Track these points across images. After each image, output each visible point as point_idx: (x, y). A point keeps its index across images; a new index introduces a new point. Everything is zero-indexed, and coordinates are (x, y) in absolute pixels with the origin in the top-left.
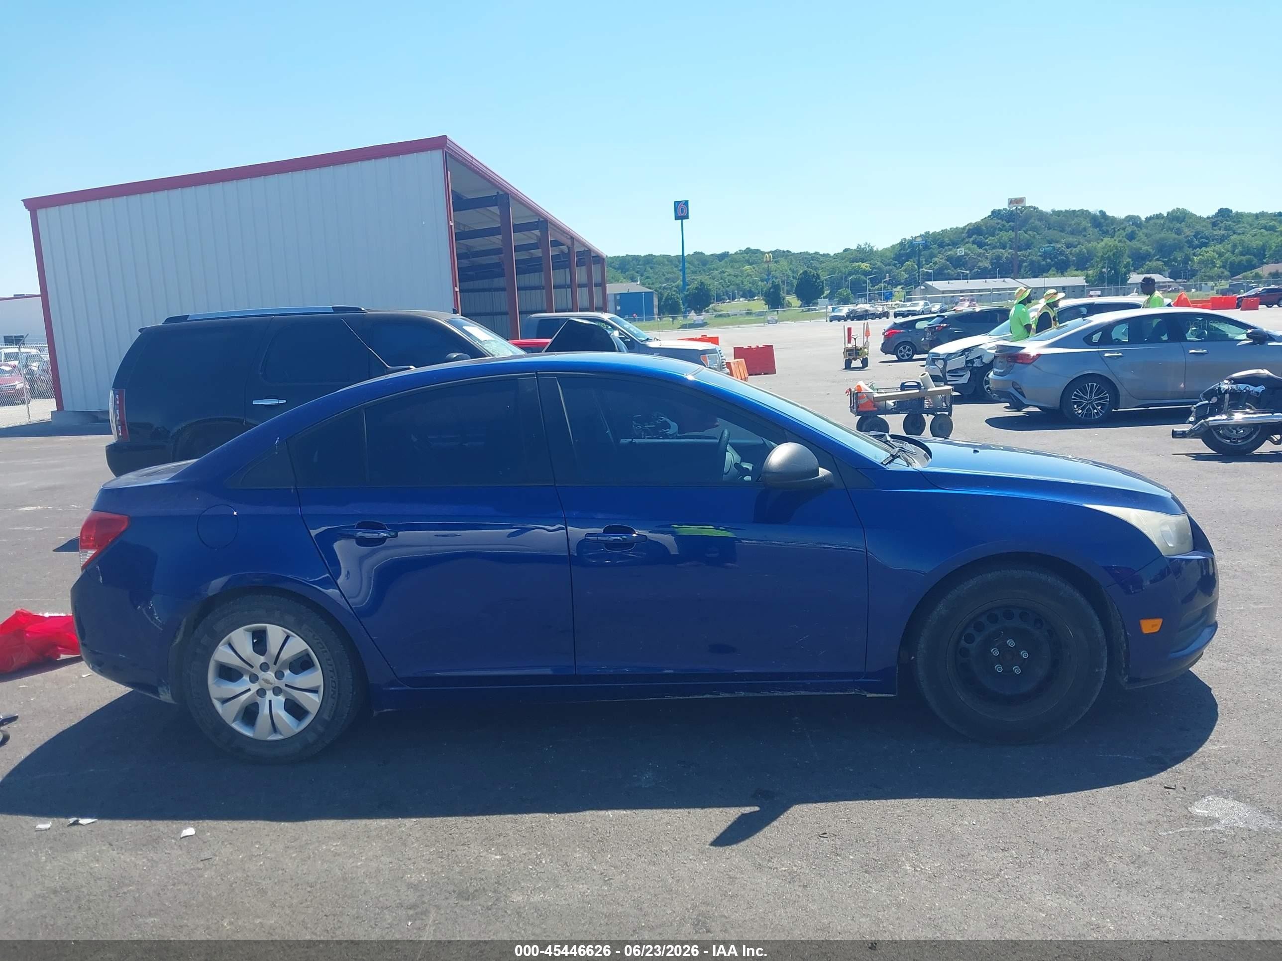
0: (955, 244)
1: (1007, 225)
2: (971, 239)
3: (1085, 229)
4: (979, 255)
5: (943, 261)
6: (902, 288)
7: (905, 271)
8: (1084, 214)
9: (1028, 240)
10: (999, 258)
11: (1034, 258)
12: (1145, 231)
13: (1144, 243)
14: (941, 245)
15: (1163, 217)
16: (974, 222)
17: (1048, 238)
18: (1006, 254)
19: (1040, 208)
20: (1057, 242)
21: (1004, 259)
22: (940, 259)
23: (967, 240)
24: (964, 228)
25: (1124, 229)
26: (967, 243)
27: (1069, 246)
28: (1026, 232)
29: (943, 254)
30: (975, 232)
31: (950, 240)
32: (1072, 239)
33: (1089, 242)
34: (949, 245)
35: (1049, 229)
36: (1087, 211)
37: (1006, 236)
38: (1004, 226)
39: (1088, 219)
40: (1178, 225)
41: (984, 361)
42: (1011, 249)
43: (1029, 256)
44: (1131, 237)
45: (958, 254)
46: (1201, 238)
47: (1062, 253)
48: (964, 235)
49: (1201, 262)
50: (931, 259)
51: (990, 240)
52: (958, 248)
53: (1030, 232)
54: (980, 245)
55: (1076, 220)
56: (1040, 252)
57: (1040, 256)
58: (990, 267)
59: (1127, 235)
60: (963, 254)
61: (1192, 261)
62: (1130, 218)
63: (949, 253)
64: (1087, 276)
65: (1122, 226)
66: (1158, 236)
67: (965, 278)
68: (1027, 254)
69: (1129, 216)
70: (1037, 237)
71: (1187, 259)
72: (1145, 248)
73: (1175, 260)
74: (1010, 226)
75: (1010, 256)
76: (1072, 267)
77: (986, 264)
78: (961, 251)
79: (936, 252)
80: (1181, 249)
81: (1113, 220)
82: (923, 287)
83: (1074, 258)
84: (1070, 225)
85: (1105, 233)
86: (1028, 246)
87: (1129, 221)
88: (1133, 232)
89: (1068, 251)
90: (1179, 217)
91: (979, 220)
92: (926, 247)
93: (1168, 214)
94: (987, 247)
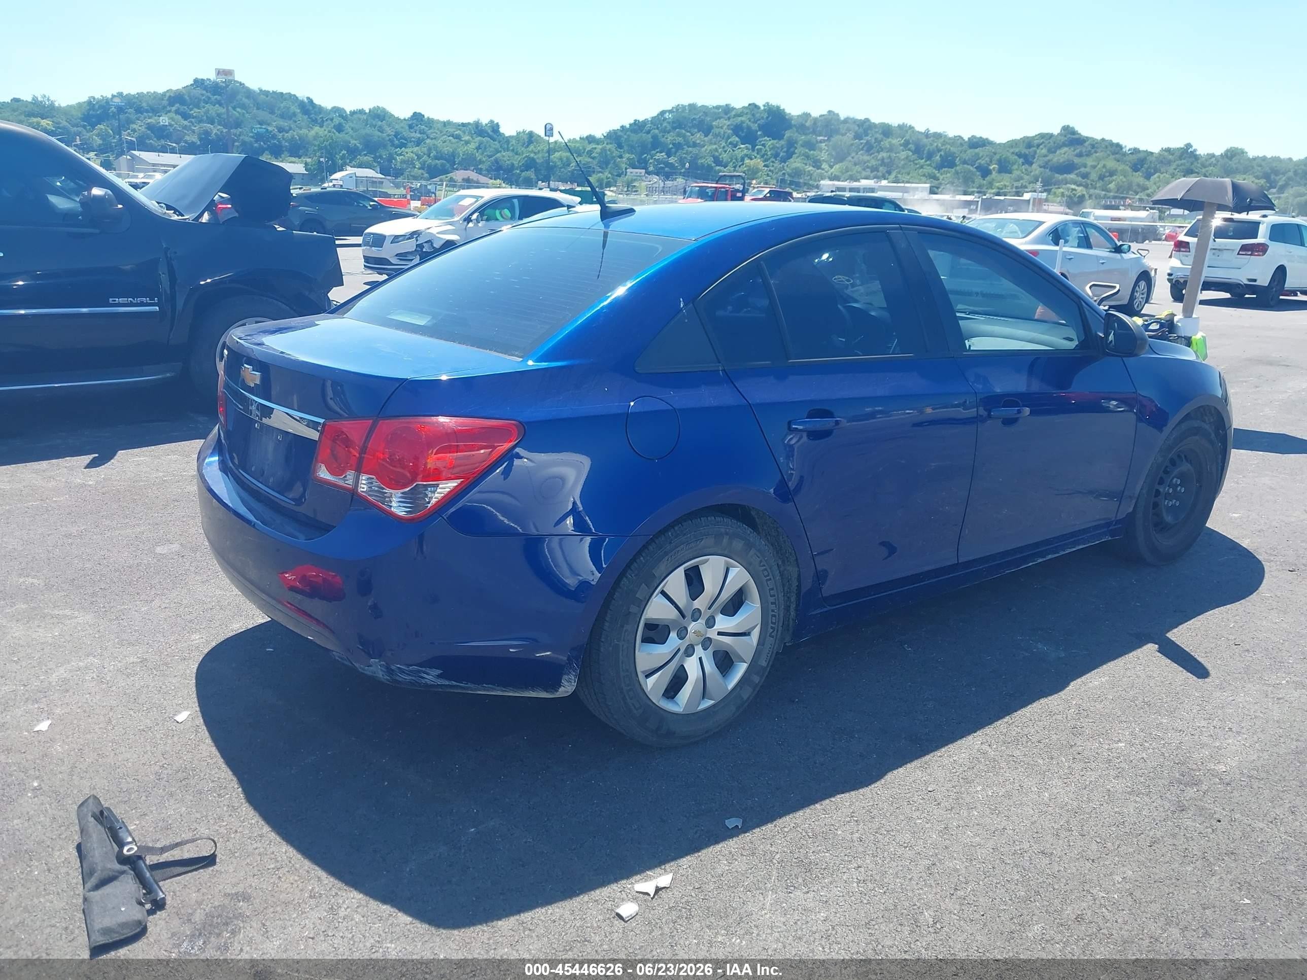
0: (155, 111)
1: (214, 98)
2: (174, 109)
3: (294, 114)
4: (185, 127)
5: (143, 129)
6: (96, 155)
7: (98, 135)
8: (292, 98)
9: (238, 118)
10: (207, 133)
11: (247, 139)
12: (350, 124)
13: (352, 137)
14: (139, 110)
15: (365, 113)
16: (174, 88)
17: (259, 119)
18: (215, 130)
19: (247, 85)
20: (268, 125)
21: (213, 134)
22: (139, 126)
23: (168, 108)
24: (164, 94)
25: (332, 120)
26: (170, 111)
27: (281, 130)
28: (234, 108)
29: (142, 121)
30: (176, 100)
31: (148, 105)
32: (284, 124)
33: (301, 128)
34: (147, 111)
35: (258, 109)
36: (295, 95)
37: (214, 110)
38: (209, 98)
39: (296, 104)
40: (380, 123)
41: (435, 246)
42: (219, 125)
43: (240, 135)
44: (339, 128)
45: (162, 123)
46: (401, 138)
47: (274, 137)
48: (165, 102)
49: (403, 162)
50: (128, 124)
51: (195, 112)
52: (159, 116)
53: (238, 110)
54: (185, 116)
55: (284, 103)
56: (252, 132)
57: (252, 137)
58: (199, 143)
59: (334, 126)
60: (167, 124)
61: (395, 159)
62: (336, 110)
63: (149, 121)
64: (306, 164)
65: (330, 116)
66: (363, 132)
67: (173, 151)
68: (238, 133)
69: (335, 107)
70: (247, 115)
71: (391, 158)
72: (353, 142)
73: (380, 157)
74: (216, 99)
75: (219, 133)
76: (286, 153)
77: (194, 139)
78: (164, 120)
79: (133, 117)
80: (385, 146)
81: (320, 109)
82: (128, 157)
83: (287, 144)
84: (280, 108)
85: (315, 121)
86: (238, 125)
87: (335, 112)
88: (340, 124)
89: (280, 136)
90: (379, 116)
91: (180, 87)
92: (120, 110)
93: (370, 110)
94: (193, 120)
